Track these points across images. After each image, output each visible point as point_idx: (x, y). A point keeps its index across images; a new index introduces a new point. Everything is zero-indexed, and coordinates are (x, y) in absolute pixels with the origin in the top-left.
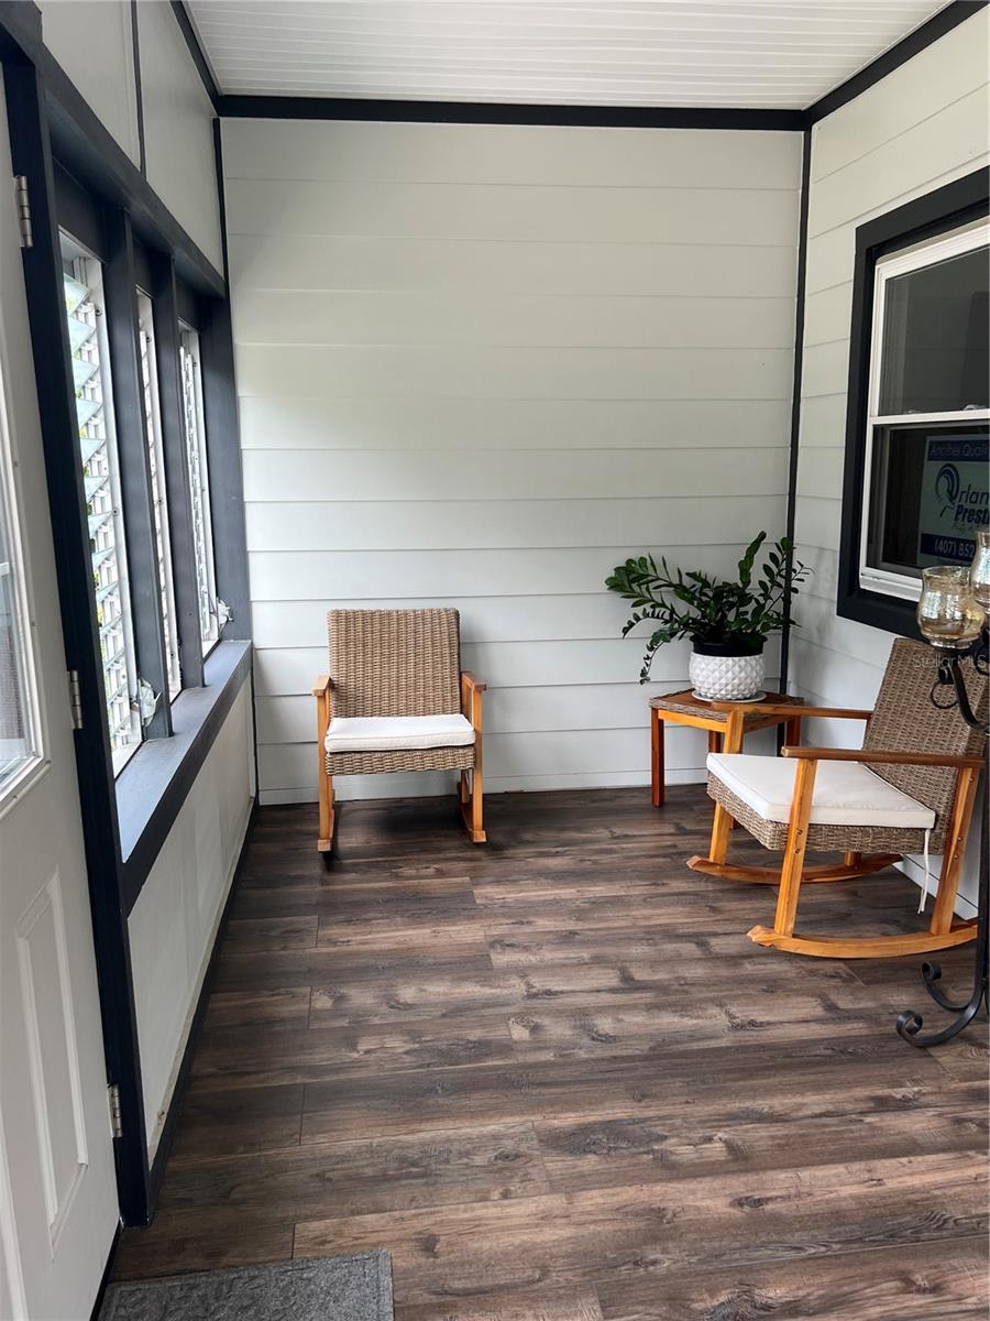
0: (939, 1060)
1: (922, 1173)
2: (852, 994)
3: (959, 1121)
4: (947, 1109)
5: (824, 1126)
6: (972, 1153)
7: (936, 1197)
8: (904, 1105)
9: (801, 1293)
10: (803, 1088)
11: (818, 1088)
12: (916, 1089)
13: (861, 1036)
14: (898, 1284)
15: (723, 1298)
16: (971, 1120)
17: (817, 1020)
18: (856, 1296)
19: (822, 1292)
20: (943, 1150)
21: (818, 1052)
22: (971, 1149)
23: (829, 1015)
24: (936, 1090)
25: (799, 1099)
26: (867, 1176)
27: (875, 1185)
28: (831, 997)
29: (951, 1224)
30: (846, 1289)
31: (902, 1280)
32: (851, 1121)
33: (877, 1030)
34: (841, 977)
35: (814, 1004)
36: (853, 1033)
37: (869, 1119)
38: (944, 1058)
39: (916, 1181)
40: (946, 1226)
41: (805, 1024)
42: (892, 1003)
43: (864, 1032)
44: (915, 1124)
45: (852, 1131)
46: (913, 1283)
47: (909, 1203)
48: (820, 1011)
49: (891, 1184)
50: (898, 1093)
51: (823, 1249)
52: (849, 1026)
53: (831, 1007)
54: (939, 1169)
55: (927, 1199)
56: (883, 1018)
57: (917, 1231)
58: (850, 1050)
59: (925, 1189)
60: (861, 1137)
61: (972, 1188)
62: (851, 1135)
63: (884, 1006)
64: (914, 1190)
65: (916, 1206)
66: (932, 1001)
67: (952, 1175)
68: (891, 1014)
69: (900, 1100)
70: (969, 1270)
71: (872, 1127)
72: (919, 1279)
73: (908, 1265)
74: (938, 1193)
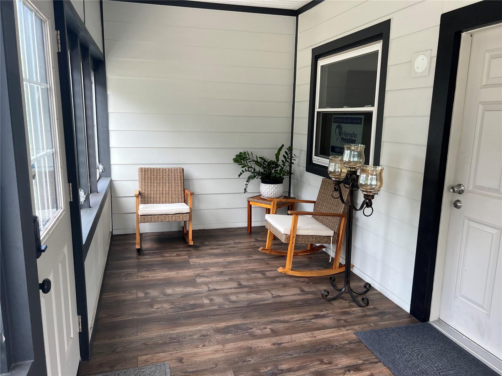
0: (334, 304)
1: (327, 334)
2: (309, 287)
3: (339, 320)
4: (336, 317)
5: (299, 323)
6: (342, 328)
7: (331, 340)
8: (323, 317)
9: (292, 366)
10: (294, 313)
11: (298, 313)
12: (327, 312)
13: (311, 298)
14: (319, 362)
15: (269, 368)
16: (342, 320)
17: (298, 294)
18: (307, 366)
19: (298, 365)
20: (334, 328)
21: (298, 303)
22: (341, 327)
23: (302, 293)
24: (333, 312)
25: (292, 316)
26: (311, 335)
27: (314, 338)
28: (303, 288)
29: (335, 346)
30: (304, 364)
31: (320, 361)
32: (307, 322)
33: (316, 297)
34: (306, 282)
35: (298, 290)
36: (309, 298)
37: (312, 321)
38: (335, 304)
39: (326, 336)
40: (333, 347)
41: (294, 296)
42: (321, 289)
43: (312, 297)
44: (326, 321)
45: (307, 324)
46: (323, 362)
47: (324, 342)
48: (299, 292)
49: (318, 337)
50: (322, 313)
51: (298, 355)
52: (308, 296)
53: (302, 291)
54: (332, 333)
55: (328, 341)
56: (318, 293)
57: (325, 349)
58: (308, 302)
59: (328, 338)
60: (310, 326)
61: (342, 337)
62: (307, 325)
63: (318, 290)
64: (325, 338)
65: (325, 342)
66: (333, 288)
67: (336, 334)
68: (320, 292)
69: (322, 315)
70: (339, 358)
71: (313, 323)
72: (325, 361)
73: (323, 357)
74: (332, 339)
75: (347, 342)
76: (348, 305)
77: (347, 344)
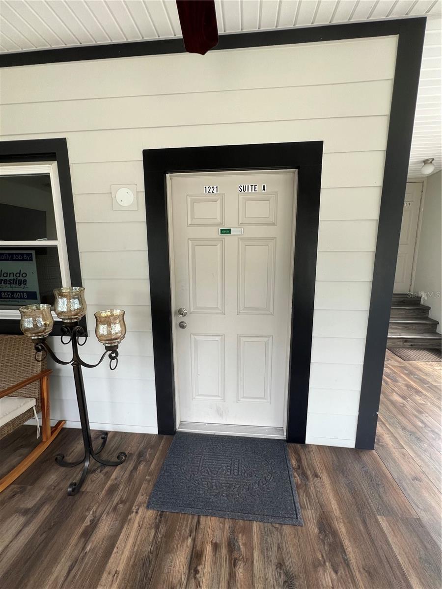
0: (88, 490)
1: (125, 547)
2: (30, 496)
3: (115, 509)
4: (107, 508)
5: (74, 577)
6: (129, 517)
7: (137, 550)
8: (94, 524)
10: (49, 569)
11: (55, 560)
12: (91, 513)
13: (51, 512)
16: (118, 504)
17: (26, 525)
20: (122, 528)
21: (39, 542)
22: (127, 516)
23: (29, 516)
24: (97, 505)
25: (53, 578)
26: (111, 577)
27: (117, 576)
28: (22, 506)
29: (151, 556)
32: (83, 559)
33: (55, 503)
34: (17, 493)
35: (16, 519)
36: (47, 514)
37: (88, 548)
38: (88, 488)
39: (127, 553)
40: (150, 559)
41: (20, 534)
42: (51, 483)
43: (51, 509)
44: (104, 528)
45: (87, 564)
47: (133, 566)
48: (22, 520)
49: (121, 568)
50: (87, 522)
52: (42, 513)
53: (26, 512)
54: (128, 536)
55: (136, 556)
56: (53, 493)
58: (52, 524)
59: (132, 552)
60: (93, 561)
61: (142, 530)
62: (89, 565)
63: (48, 489)
64: (129, 559)
65: (136, 565)
66: (64, 468)
67: (133, 534)
68: (54, 489)
69: (90, 524)
71: (92, 550)
74: (136, 548)
75: (153, 531)
76: (102, 476)
77: (155, 534)
